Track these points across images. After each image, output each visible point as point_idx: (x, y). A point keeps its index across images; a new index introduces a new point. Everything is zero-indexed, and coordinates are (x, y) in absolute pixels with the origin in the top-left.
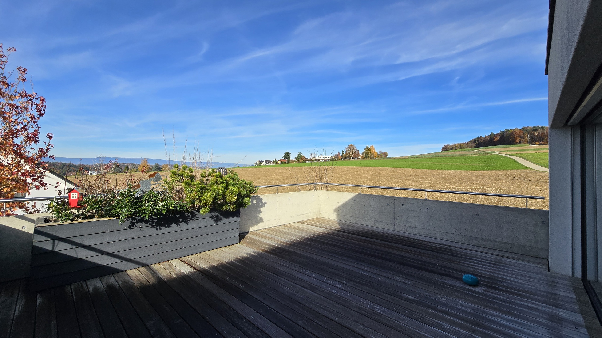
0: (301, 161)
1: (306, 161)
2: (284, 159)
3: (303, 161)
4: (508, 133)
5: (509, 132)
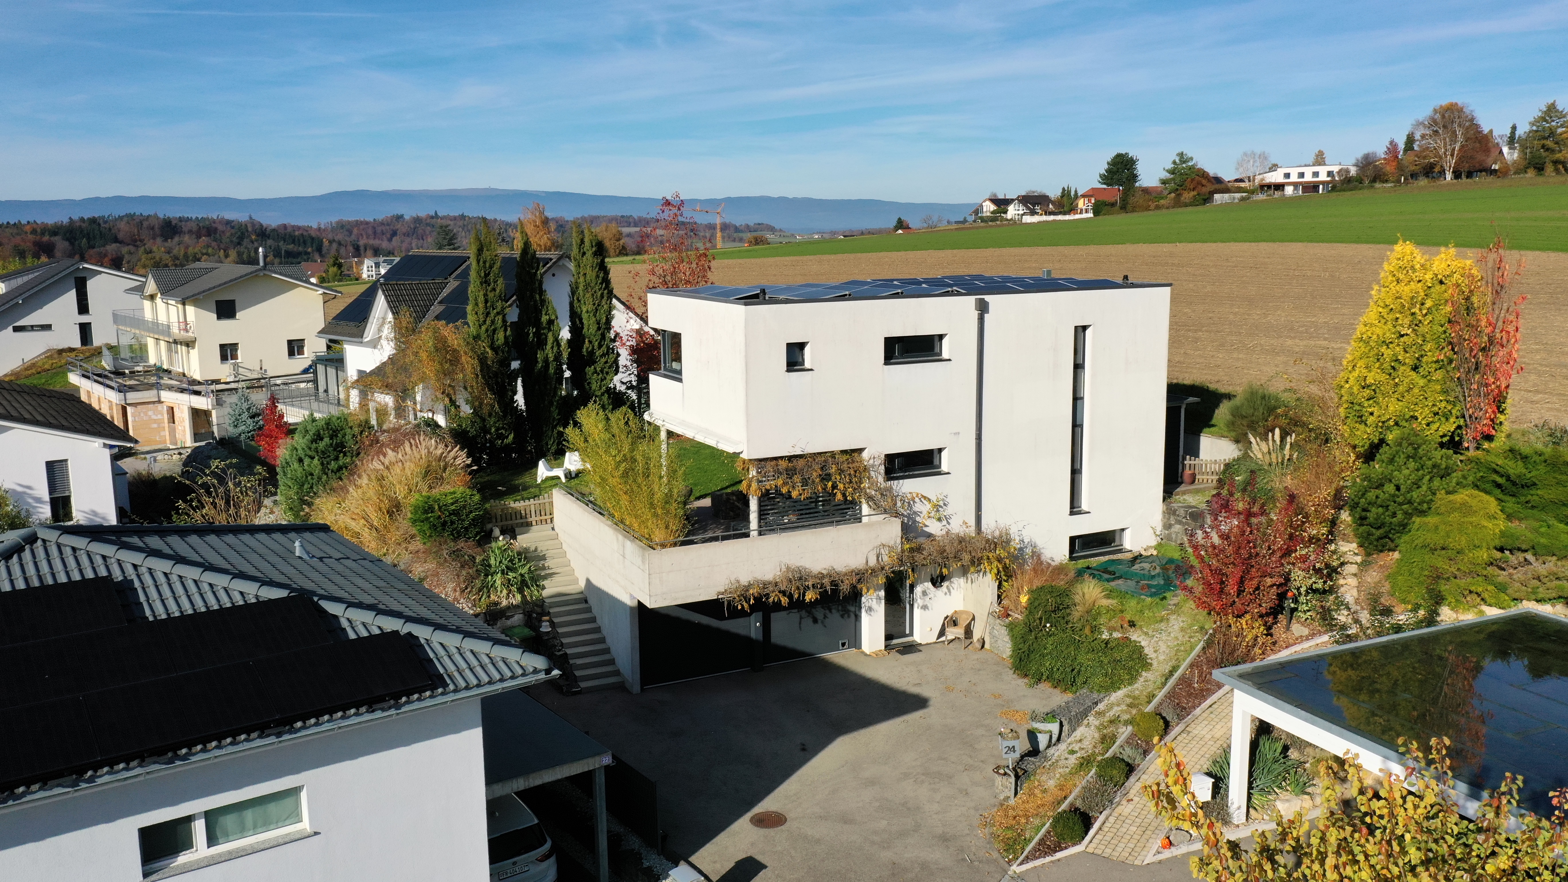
0: (1187, 196)
1: (1212, 193)
2: (1104, 186)
3: (1195, 193)
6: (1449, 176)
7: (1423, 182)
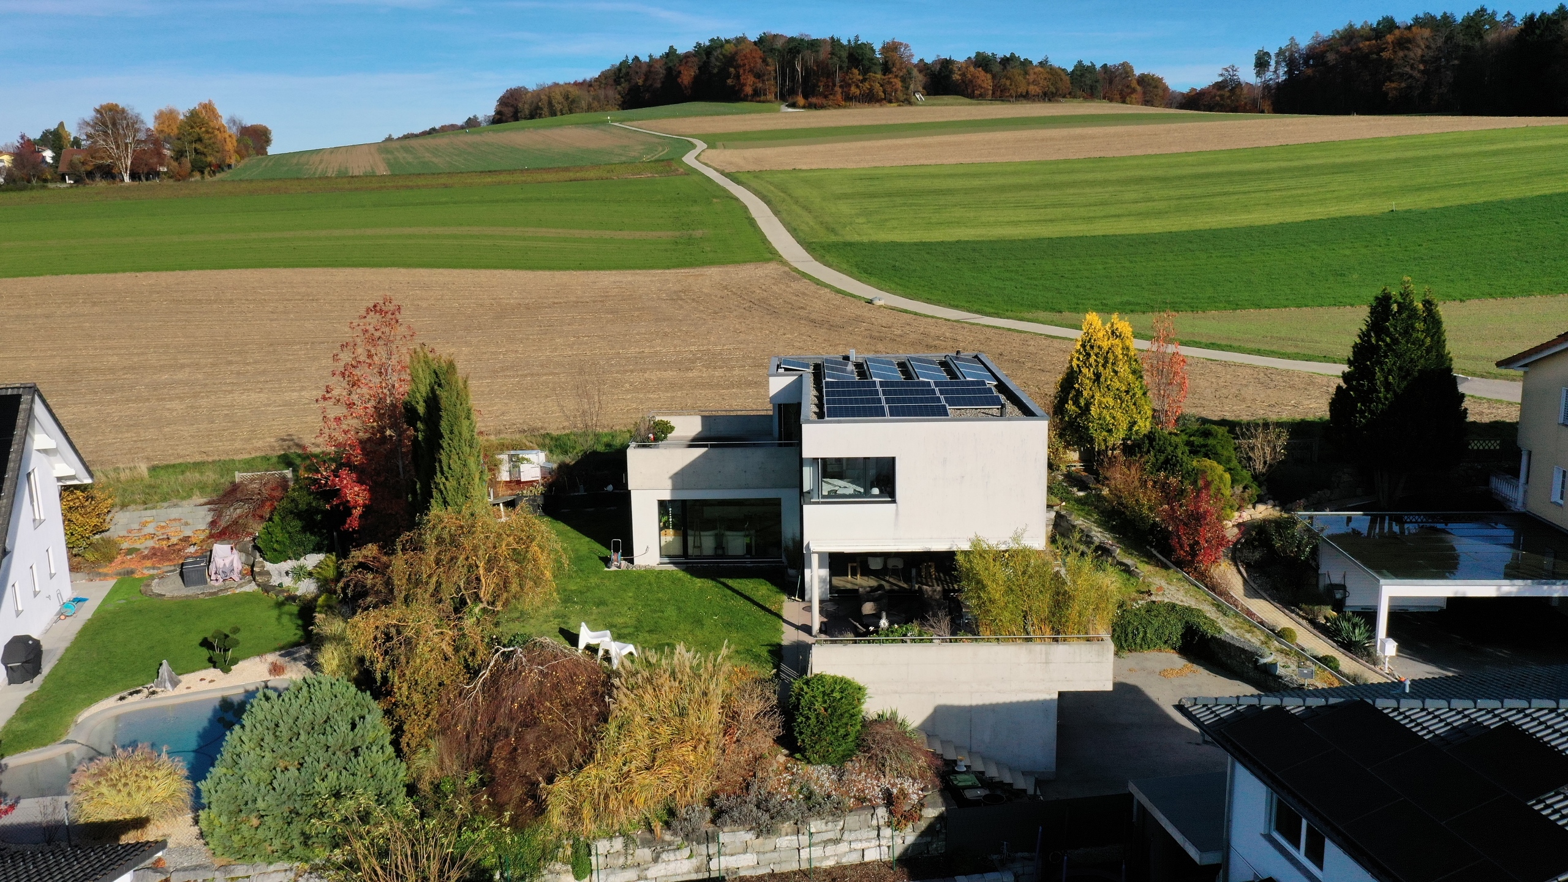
4: (721, 57)
5: (724, 52)
6: (127, 179)
7: (101, 184)
